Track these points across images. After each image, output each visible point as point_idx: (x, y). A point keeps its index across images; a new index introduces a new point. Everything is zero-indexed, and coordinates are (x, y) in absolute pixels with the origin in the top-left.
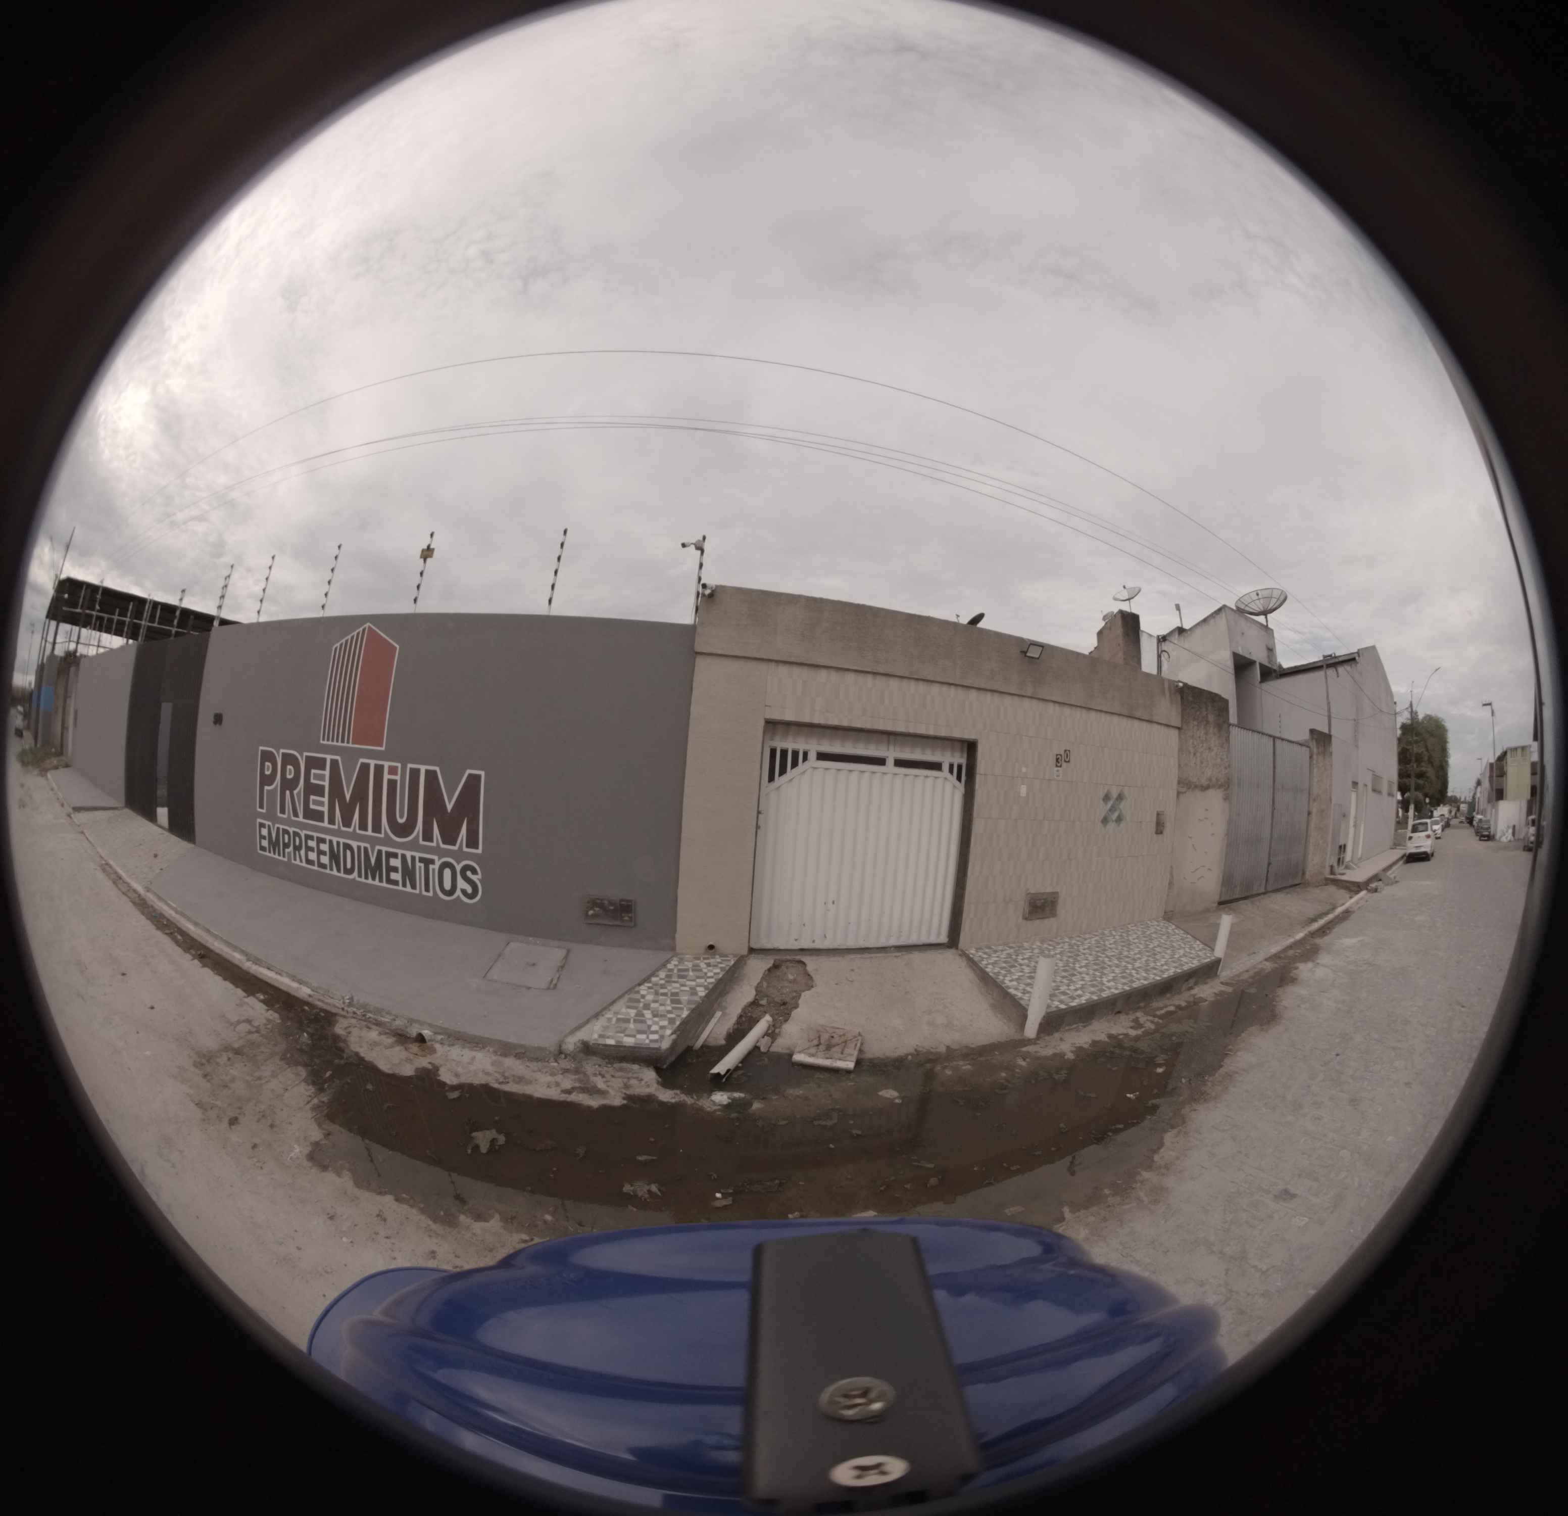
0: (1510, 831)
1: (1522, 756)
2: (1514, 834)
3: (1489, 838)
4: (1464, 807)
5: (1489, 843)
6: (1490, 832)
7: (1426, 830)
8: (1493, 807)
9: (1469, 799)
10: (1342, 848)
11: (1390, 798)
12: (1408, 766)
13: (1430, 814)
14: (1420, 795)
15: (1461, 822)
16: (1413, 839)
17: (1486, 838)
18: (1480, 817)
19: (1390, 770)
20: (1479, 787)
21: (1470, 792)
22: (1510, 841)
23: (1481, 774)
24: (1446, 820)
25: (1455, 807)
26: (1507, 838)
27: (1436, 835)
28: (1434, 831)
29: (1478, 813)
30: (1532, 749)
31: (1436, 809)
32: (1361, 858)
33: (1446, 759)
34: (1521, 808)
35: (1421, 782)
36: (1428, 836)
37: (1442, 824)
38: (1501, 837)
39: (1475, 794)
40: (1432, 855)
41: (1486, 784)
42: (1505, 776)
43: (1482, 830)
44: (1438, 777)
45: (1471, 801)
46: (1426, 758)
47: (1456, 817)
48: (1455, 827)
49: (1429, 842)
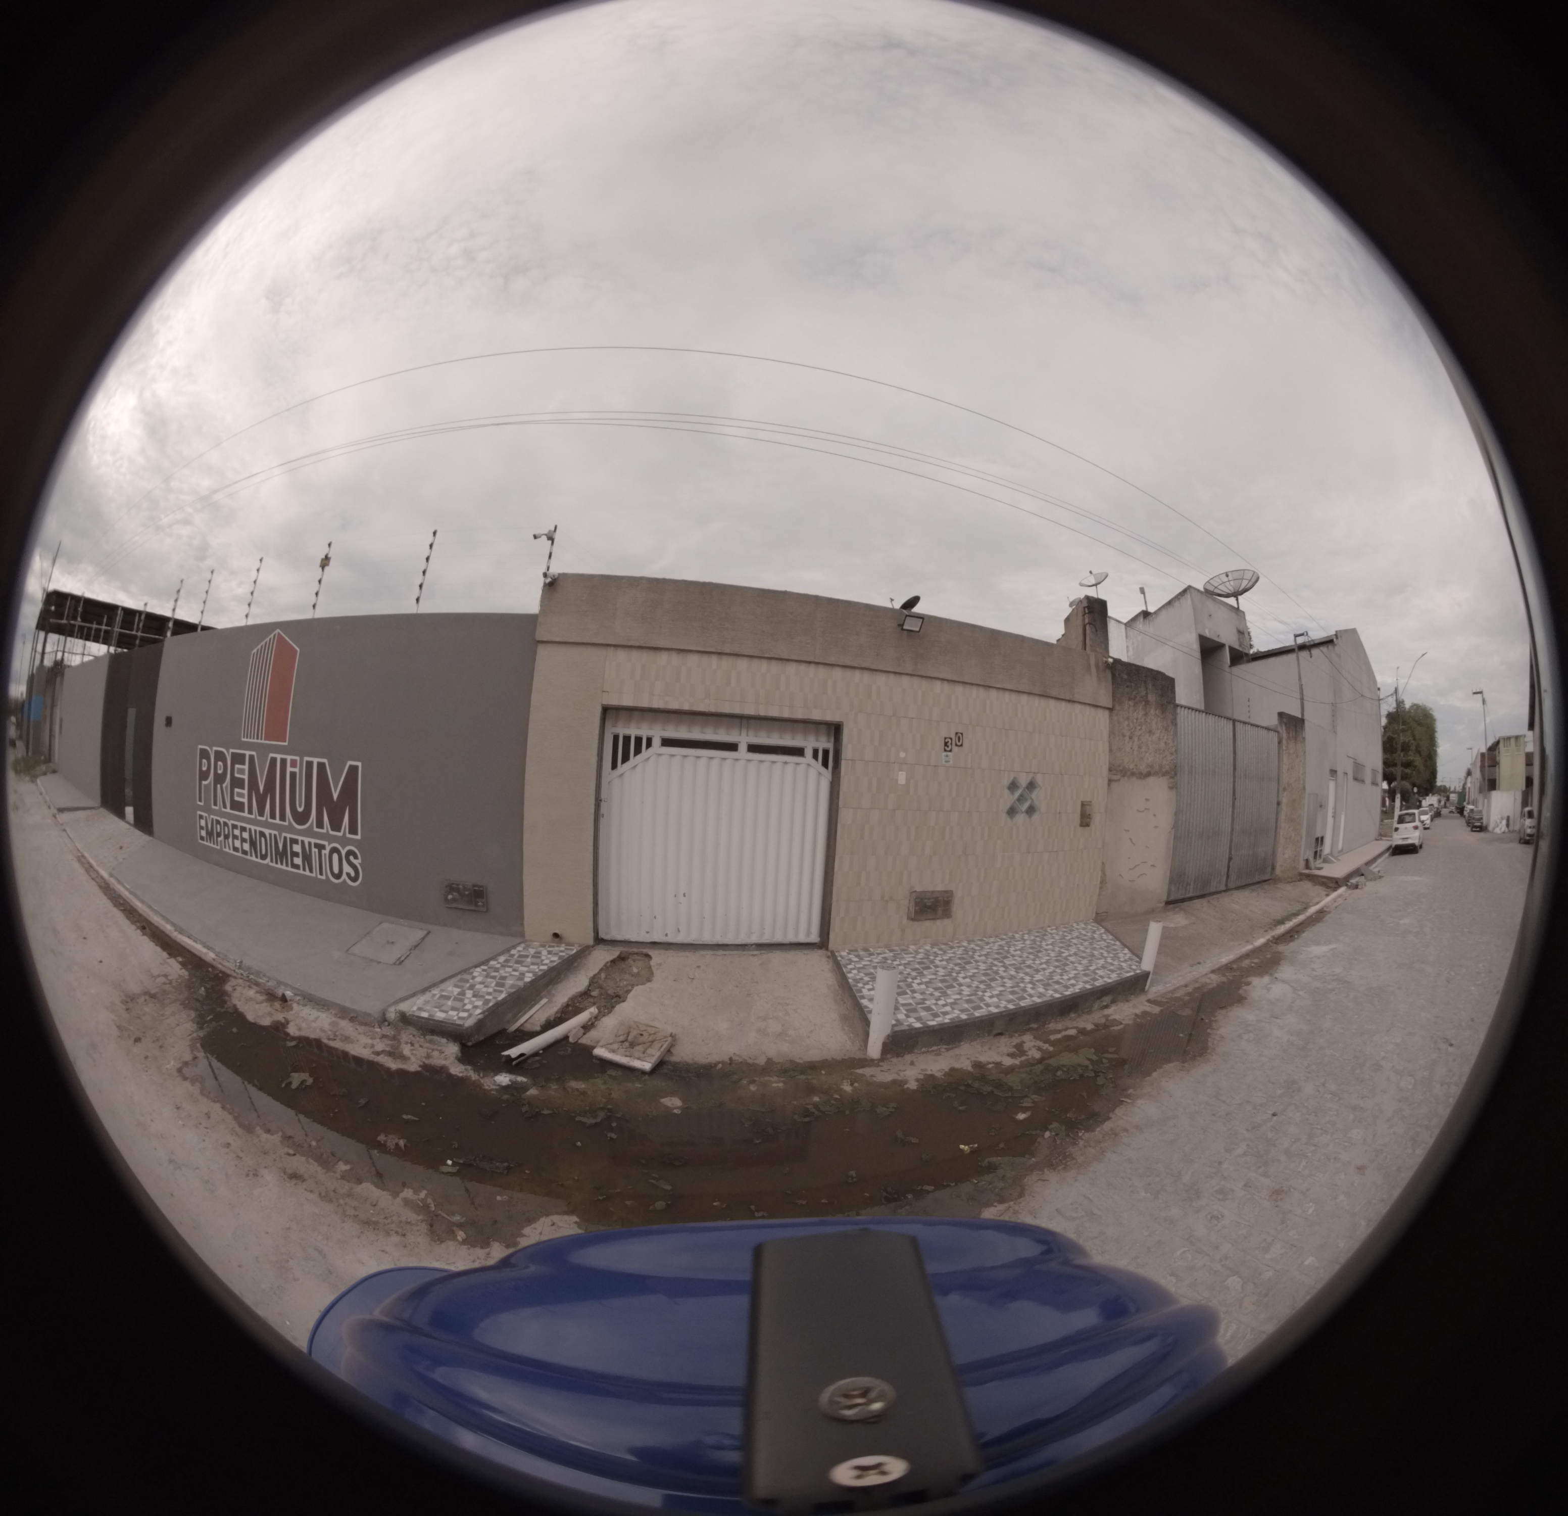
0: (1504, 822)
1: (1516, 746)
2: (1508, 825)
3: (1482, 829)
4: (1453, 797)
5: (1482, 835)
6: (1482, 823)
7: (1414, 821)
8: (1485, 797)
9: (1459, 789)
10: (1320, 841)
11: (1374, 787)
12: (1394, 755)
13: (1418, 803)
14: (1407, 785)
15: (1451, 812)
16: (1399, 830)
17: (1478, 829)
18: (1471, 807)
19: (1374, 758)
20: (1469, 777)
21: (1460, 782)
22: (1504, 832)
23: (1471, 764)
24: (1435, 810)
25: (1444, 797)
26: (1501, 829)
27: (1424, 825)
28: (1422, 822)
29: (1468, 803)
30: (1526, 739)
31: (1425, 799)
32: (1340, 852)
33: (1435, 748)
34: (1515, 799)
35: (1408, 771)
36: (1416, 828)
37: (1431, 814)
38: (1494, 829)
39: (1465, 784)
40: (1421, 846)
41: (1477, 774)
42: (1497, 766)
43: (1474, 821)
44: (1426, 766)
45: (1461, 791)
46: (1413, 747)
47: (1445, 807)
48: (1447, 817)
49: (1417, 834)
